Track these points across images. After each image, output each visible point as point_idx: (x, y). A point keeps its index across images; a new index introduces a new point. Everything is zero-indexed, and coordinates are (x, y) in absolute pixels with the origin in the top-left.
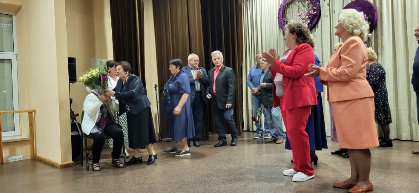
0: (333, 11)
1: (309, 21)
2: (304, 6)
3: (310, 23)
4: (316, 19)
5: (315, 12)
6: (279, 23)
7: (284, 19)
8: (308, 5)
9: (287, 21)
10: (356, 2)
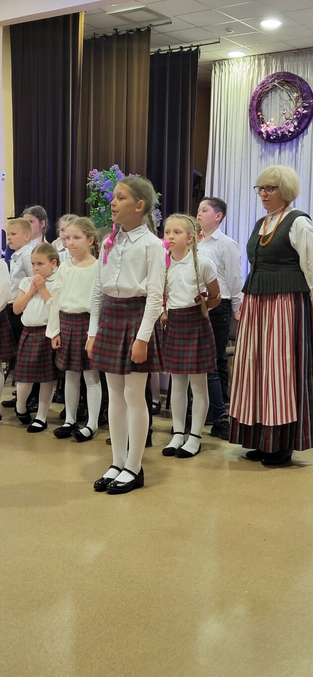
1: (296, 124)
2: (291, 100)
3: (298, 126)
4: (307, 120)
5: (305, 111)
6: (251, 119)
7: (259, 113)
8: (297, 99)
9: (263, 119)
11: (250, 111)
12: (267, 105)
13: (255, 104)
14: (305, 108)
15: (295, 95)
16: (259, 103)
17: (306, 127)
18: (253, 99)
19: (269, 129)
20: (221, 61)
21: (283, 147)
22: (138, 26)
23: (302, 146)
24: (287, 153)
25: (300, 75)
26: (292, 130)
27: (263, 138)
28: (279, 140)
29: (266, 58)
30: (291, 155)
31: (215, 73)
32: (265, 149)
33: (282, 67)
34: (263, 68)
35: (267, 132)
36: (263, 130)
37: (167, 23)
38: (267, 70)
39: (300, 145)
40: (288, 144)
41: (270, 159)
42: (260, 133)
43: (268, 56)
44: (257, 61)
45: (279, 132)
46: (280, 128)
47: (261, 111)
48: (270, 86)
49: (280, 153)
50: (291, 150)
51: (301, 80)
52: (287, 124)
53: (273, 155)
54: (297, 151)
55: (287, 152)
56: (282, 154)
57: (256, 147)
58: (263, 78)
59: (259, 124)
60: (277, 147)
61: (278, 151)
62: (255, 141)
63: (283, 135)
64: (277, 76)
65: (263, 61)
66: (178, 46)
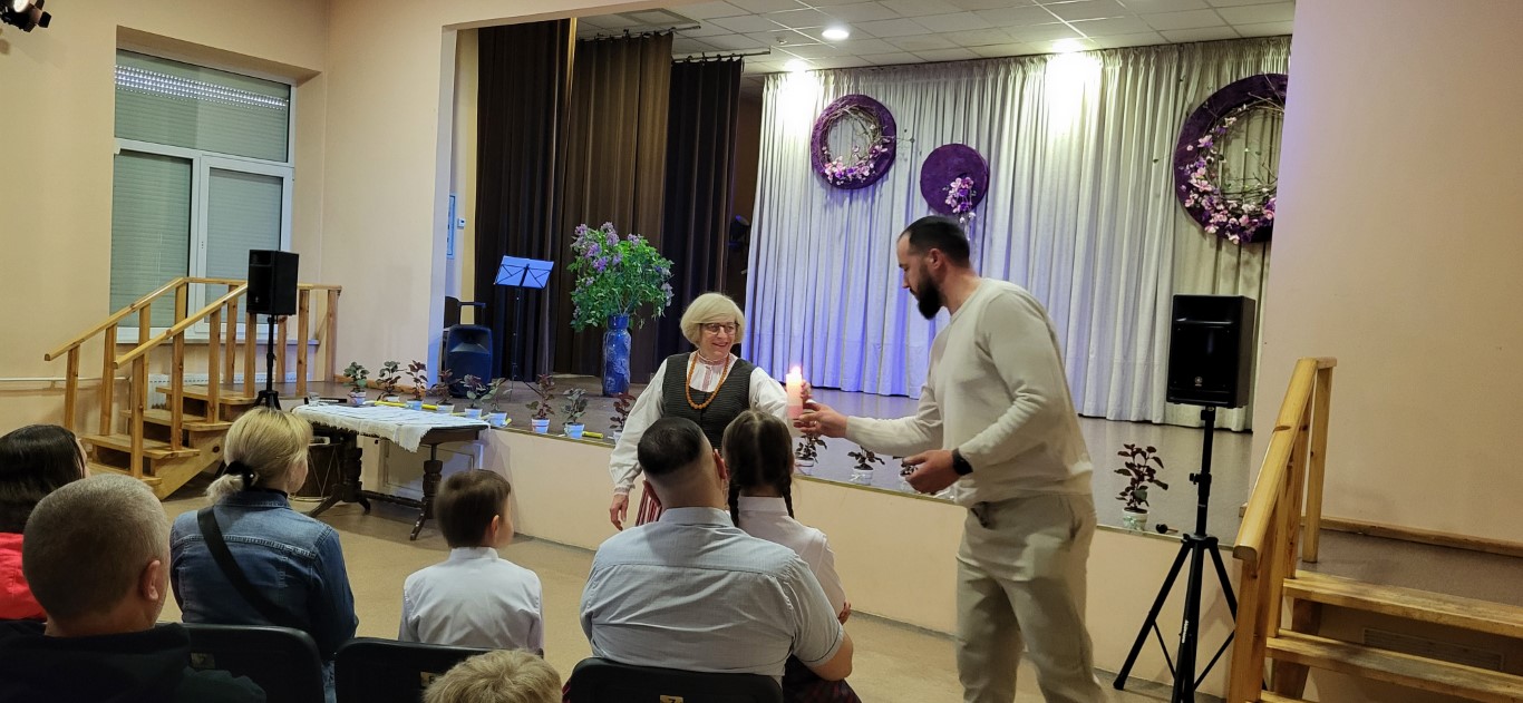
0: (917, 149)
1: (872, 166)
2: (867, 133)
3: (875, 169)
4: (887, 161)
5: (886, 150)
6: (813, 155)
7: (824, 148)
8: (874, 132)
9: (829, 156)
10: (955, 148)
11: (812, 143)
12: (836, 137)
13: (819, 134)
14: (885, 145)
15: (872, 127)
16: (825, 134)
17: (887, 170)
18: (816, 128)
19: (835, 170)
20: (776, 74)
21: (855, 195)
22: (658, 29)
23: (880, 196)
24: (860, 205)
25: (880, 100)
26: (867, 173)
27: (828, 181)
28: (849, 185)
29: (835, 74)
30: (865, 206)
31: (768, 89)
32: (831, 197)
33: (857, 89)
34: (832, 87)
35: (833, 174)
36: (827, 172)
37: (694, 28)
38: (837, 90)
39: (877, 194)
40: (862, 191)
41: (838, 210)
42: (825, 175)
43: (838, 72)
44: (823, 77)
45: (849, 175)
46: (851, 171)
47: (826, 145)
48: (839, 112)
49: (851, 202)
50: (866, 200)
51: (881, 107)
52: (860, 165)
53: (842, 206)
54: (873, 201)
55: (860, 202)
56: (854, 204)
57: (819, 193)
58: (830, 101)
59: (823, 162)
60: (847, 194)
61: (848, 200)
62: (819, 185)
63: (855, 179)
64: (849, 100)
65: (832, 78)
66: (715, 54)
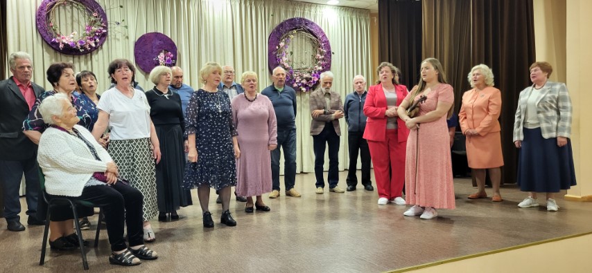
1: (97, 41)
4: (104, 38)
5: (104, 31)
7: (51, 24)
9: (55, 29)
10: (157, 35)
11: (37, 20)
36: (57, 41)
45: (78, 45)
46: (81, 42)
59: (51, 35)
